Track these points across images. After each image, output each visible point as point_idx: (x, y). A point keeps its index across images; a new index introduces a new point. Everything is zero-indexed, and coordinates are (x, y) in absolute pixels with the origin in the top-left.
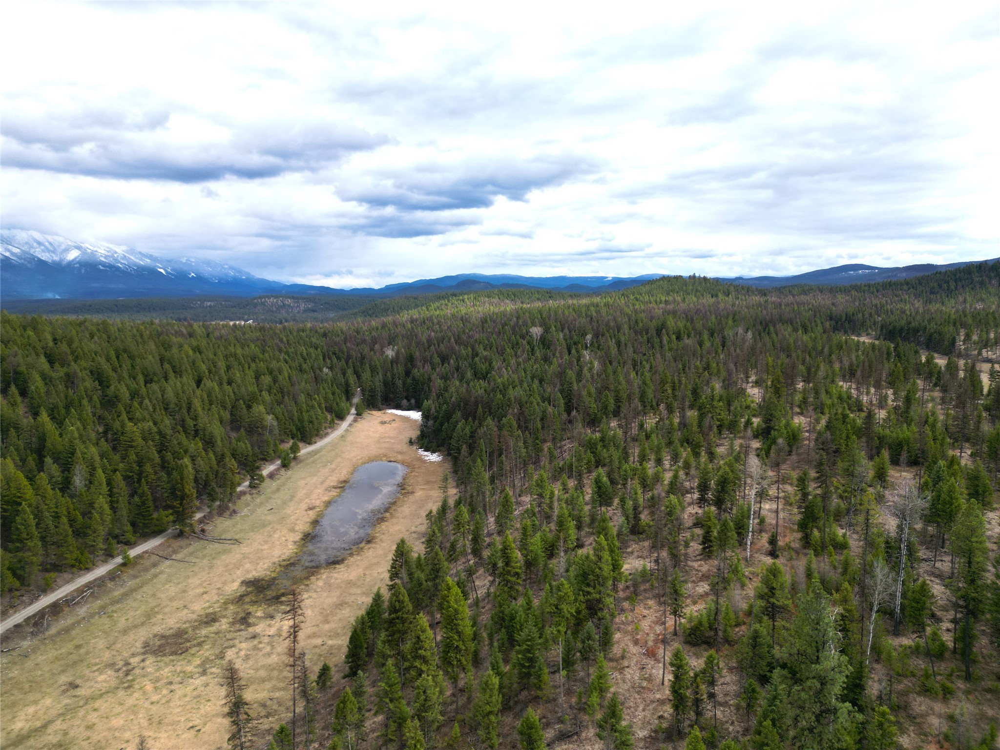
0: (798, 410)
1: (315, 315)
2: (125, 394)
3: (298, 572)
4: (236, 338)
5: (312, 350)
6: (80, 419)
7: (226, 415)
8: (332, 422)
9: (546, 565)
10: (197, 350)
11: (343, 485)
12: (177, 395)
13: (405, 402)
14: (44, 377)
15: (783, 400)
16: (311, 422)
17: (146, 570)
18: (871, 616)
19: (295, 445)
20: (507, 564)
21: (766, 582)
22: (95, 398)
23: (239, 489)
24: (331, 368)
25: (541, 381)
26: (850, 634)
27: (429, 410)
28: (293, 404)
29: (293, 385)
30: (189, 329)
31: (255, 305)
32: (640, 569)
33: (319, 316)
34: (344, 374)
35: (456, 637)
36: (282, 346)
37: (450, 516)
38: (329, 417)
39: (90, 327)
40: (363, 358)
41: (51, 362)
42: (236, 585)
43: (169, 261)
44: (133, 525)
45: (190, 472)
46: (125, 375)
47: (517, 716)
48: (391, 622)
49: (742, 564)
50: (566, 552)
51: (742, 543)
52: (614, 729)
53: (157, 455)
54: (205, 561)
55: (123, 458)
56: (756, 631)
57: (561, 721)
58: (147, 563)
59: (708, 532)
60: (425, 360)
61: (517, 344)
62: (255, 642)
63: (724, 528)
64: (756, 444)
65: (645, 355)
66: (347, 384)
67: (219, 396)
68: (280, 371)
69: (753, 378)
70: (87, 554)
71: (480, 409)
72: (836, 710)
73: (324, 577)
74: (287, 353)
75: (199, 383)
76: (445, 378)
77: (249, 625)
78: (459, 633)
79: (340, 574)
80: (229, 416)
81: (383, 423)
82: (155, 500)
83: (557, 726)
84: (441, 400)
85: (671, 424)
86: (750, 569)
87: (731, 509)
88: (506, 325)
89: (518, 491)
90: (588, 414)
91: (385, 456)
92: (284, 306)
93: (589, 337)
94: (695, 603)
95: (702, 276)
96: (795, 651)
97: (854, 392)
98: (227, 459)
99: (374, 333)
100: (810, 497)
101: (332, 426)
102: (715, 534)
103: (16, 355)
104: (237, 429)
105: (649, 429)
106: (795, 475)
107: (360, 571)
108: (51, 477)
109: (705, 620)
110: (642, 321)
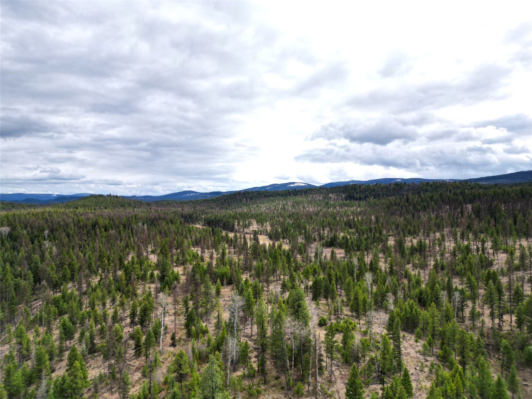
0: (175, 264)
49: (158, 355)
51: (158, 343)
59: (138, 341)
63: (149, 336)
64: (155, 285)
65: (86, 241)
69: (150, 250)
85: (109, 281)
86: (163, 357)
87: (149, 325)
90: (52, 282)
93: (46, 232)
94: (134, 386)
95: (115, 195)
97: (199, 253)
100: (190, 310)
102: (143, 341)
105: (94, 286)
110: (82, 220)
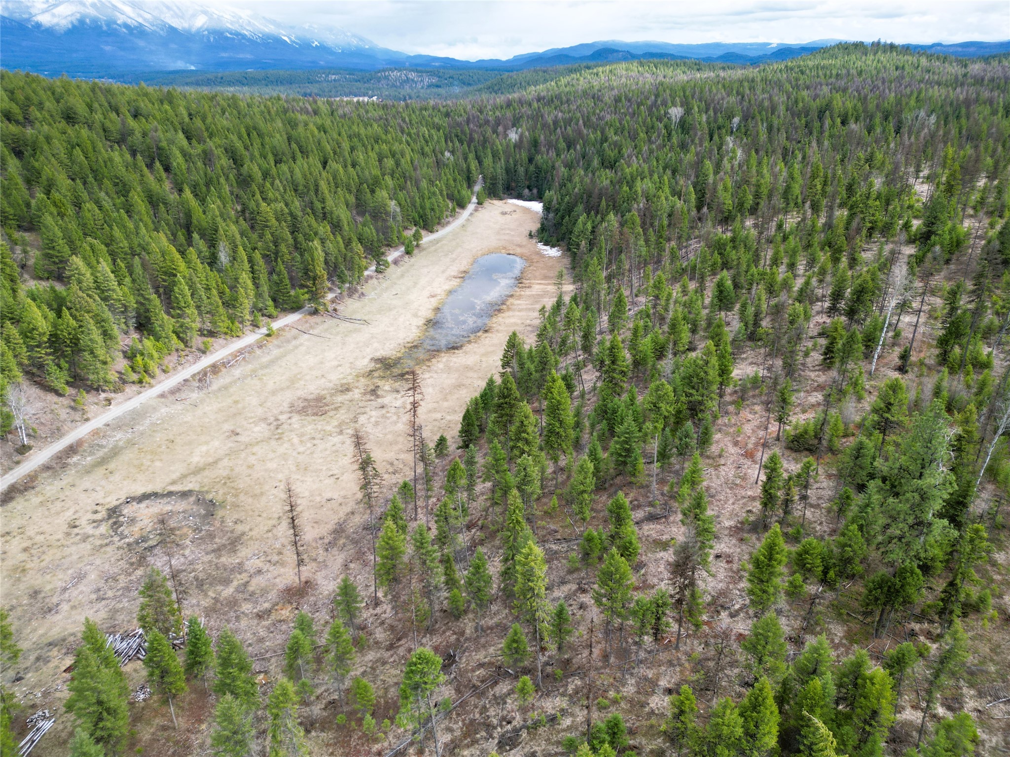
0: (971, 212)
1: (440, 90)
2: (258, 175)
3: (421, 354)
4: (359, 115)
5: (433, 132)
6: (219, 197)
7: (352, 199)
8: (453, 210)
9: (653, 365)
10: (322, 129)
11: (464, 276)
12: (304, 176)
13: (526, 192)
14: (185, 154)
15: (954, 200)
16: (433, 209)
17: (288, 341)
18: (993, 439)
19: (417, 232)
20: (613, 362)
21: (884, 398)
22: (231, 176)
23: (366, 273)
24: (453, 152)
25: (674, 172)
26: (963, 454)
27: (550, 202)
28: (415, 189)
29: (415, 169)
30: (314, 106)
31: (379, 80)
32: (752, 375)
33: (442, 91)
34: (466, 159)
35: (557, 424)
36: (404, 126)
37: (564, 311)
38: (450, 205)
39: (222, 102)
40: (485, 141)
41: (189, 138)
42: (366, 361)
43: (292, 27)
44: (274, 300)
45: (319, 255)
46: (256, 153)
47: (610, 496)
48: (500, 406)
49: (864, 377)
50: (675, 354)
51: (868, 356)
52: (697, 518)
53: (290, 236)
54: (339, 338)
55: (261, 236)
56: (861, 443)
57: (651, 504)
58: (288, 335)
59: (832, 343)
60: (550, 145)
61: (653, 127)
62: (384, 411)
63: (852, 339)
64: (909, 250)
65: (799, 142)
66: (469, 171)
67: (344, 180)
68: (403, 155)
69: (925, 172)
70: (237, 324)
71: (603, 203)
72: (930, 524)
73: (444, 360)
74: (409, 134)
75: (325, 164)
76: (569, 166)
77: (378, 396)
78: (561, 422)
79: (458, 359)
80: (354, 200)
81: (504, 213)
82: (291, 279)
83: (647, 509)
84: (564, 191)
85: (813, 226)
86: (872, 383)
87: (864, 320)
88: (643, 104)
89: (635, 291)
90: (722, 212)
91: (504, 248)
92: (408, 80)
93: (736, 120)
94: (804, 411)
95: (889, 42)
96: (897, 465)
98: (354, 244)
99: (498, 113)
100: (959, 312)
101: (453, 214)
102: (840, 346)
103: (156, 131)
104: (362, 213)
105: (788, 230)
106: (947, 286)
107: (477, 358)
108: (200, 252)
109: (811, 428)
110: (803, 100)
